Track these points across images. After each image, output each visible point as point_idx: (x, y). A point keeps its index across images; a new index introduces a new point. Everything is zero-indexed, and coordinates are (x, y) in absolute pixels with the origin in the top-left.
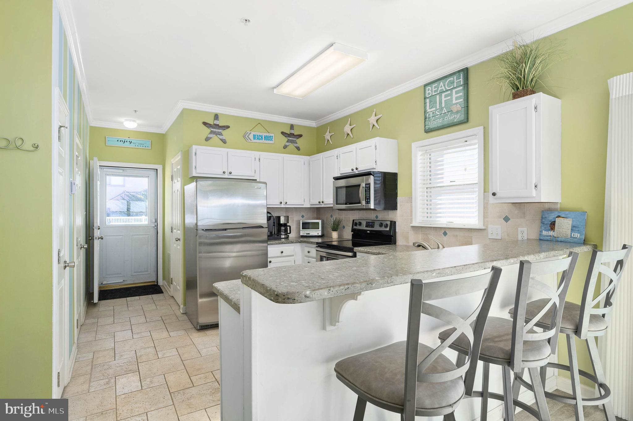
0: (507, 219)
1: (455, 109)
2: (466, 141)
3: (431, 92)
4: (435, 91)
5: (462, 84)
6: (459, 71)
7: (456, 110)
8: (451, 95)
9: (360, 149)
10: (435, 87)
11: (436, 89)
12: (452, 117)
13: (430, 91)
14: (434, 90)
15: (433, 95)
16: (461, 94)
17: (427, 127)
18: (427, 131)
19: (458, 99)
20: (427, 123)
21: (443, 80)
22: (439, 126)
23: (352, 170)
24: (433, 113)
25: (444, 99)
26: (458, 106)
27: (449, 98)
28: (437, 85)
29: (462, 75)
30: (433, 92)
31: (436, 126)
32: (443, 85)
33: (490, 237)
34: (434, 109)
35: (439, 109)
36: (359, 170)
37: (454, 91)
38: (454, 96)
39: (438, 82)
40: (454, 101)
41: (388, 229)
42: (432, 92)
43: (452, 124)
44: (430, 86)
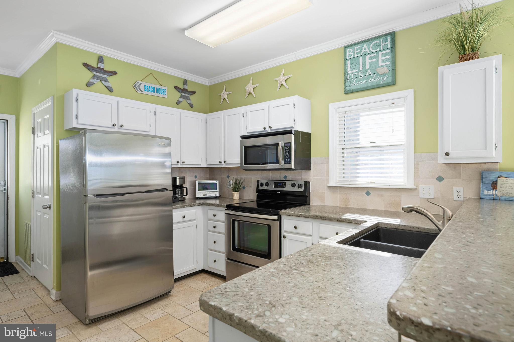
0: (440, 179)
1: (381, 71)
2: (394, 103)
3: (352, 54)
4: (357, 53)
5: (389, 47)
6: (385, 34)
7: (383, 72)
8: (377, 57)
9: (273, 107)
10: (357, 49)
11: (359, 51)
12: (378, 79)
13: (350, 52)
14: (356, 52)
15: (355, 56)
16: (389, 57)
17: (347, 88)
18: (346, 93)
19: (386, 61)
20: (347, 84)
21: (367, 43)
22: (361, 87)
23: (265, 128)
24: (355, 74)
25: (368, 61)
26: (385, 68)
27: (375, 60)
28: (359, 47)
29: (389, 38)
30: (355, 54)
31: (358, 87)
32: (366, 48)
33: (421, 196)
34: (357, 70)
35: (362, 71)
36: (272, 128)
37: (380, 53)
38: (380, 58)
39: (361, 44)
40: (380, 64)
41: (302, 189)
42: (354, 54)
43: (378, 86)
44: (352, 48)
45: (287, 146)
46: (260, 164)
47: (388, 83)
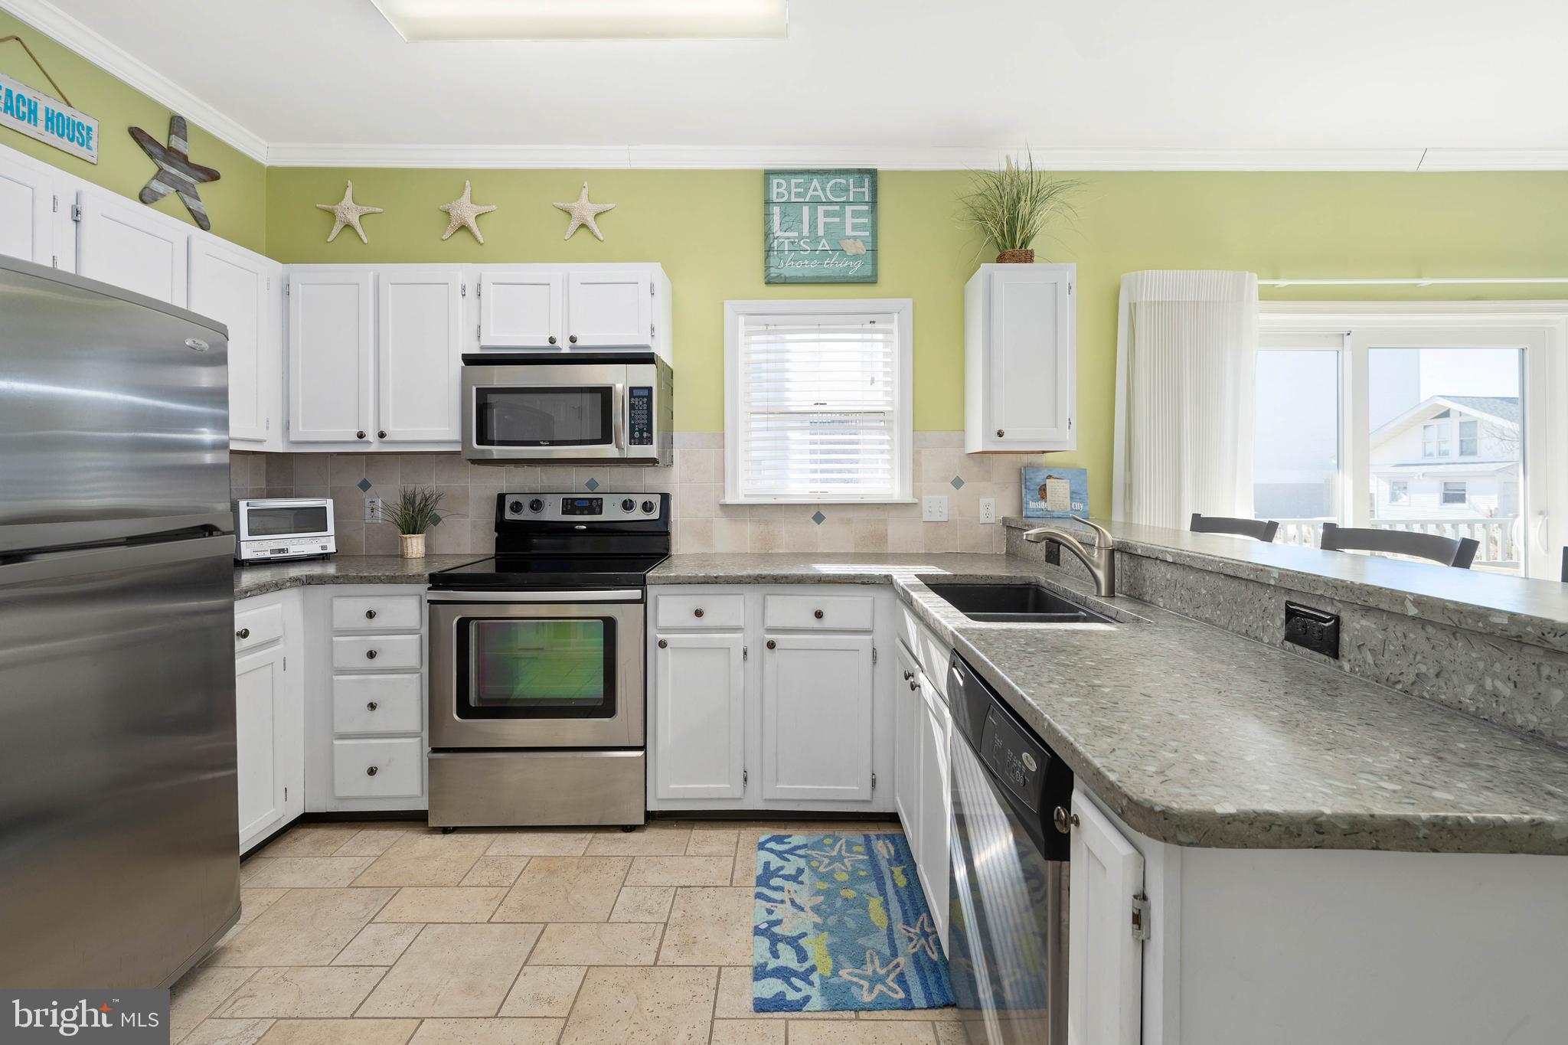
0: (958, 483)
1: (851, 248)
2: (874, 322)
3: (785, 192)
4: (798, 195)
5: (867, 200)
6: (859, 169)
7: (854, 251)
8: (841, 214)
9: (582, 284)
10: (798, 186)
11: (802, 190)
12: (844, 263)
13: (779, 189)
14: (794, 190)
15: (792, 201)
16: (865, 220)
17: (772, 270)
18: (769, 282)
19: (862, 229)
20: (773, 261)
21: (819, 176)
22: (806, 275)
23: (552, 341)
24: (793, 243)
25: (821, 220)
26: (859, 244)
27: (837, 220)
28: (802, 181)
29: (867, 180)
30: (793, 196)
31: (800, 274)
32: (819, 188)
33: (926, 517)
34: (796, 234)
35: (807, 237)
36: (579, 343)
37: (849, 209)
38: (849, 220)
39: (806, 177)
40: (849, 232)
41: (655, 515)
42: (790, 193)
43: (843, 280)
44: (784, 179)
45: (639, 397)
46: (541, 445)
47: (864, 277)
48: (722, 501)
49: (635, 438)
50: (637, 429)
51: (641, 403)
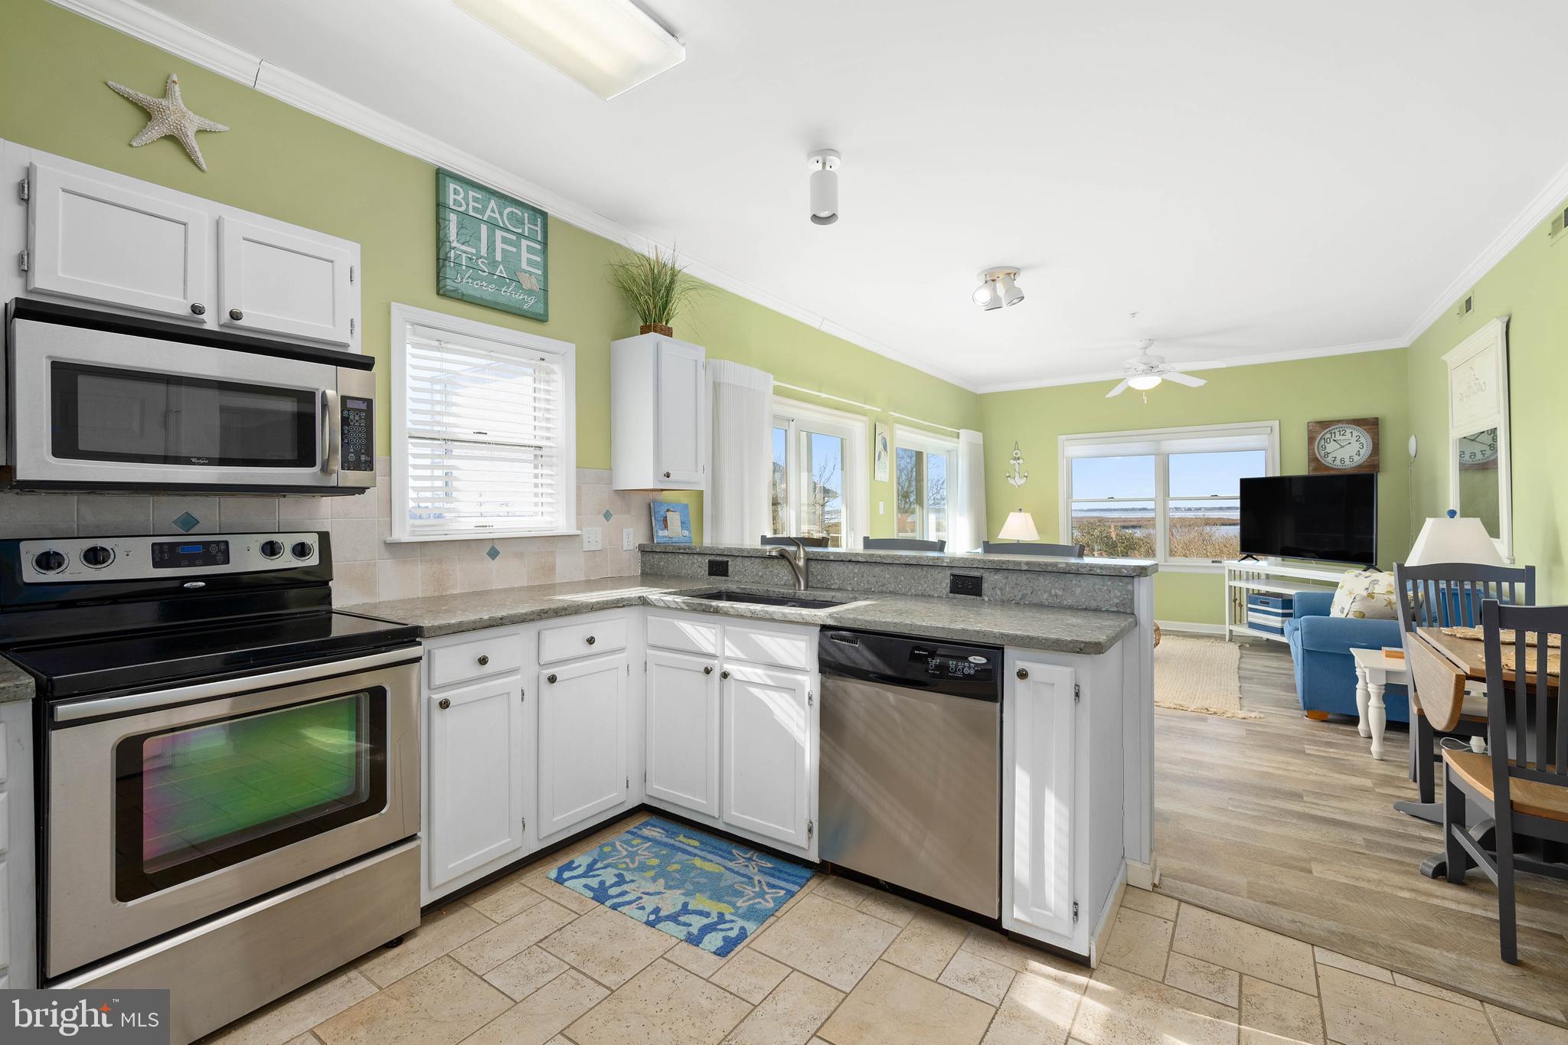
0: (608, 516)
1: (526, 282)
3: (463, 202)
4: (475, 209)
5: (539, 239)
6: (532, 206)
7: (529, 286)
8: (517, 246)
9: (246, 239)
10: (476, 200)
11: (480, 206)
12: (520, 295)
13: (457, 195)
14: (472, 204)
15: (470, 214)
16: (538, 259)
17: (445, 281)
18: (441, 293)
19: (533, 266)
20: (447, 273)
21: (496, 198)
22: (484, 297)
23: (197, 310)
24: (471, 259)
25: (499, 245)
26: (534, 280)
27: (514, 249)
28: (480, 196)
29: (539, 220)
30: (470, 208)
31: (477, 294)
32: (496, 211)
33: (587, 546)
34: (474, 250)
35: (485, 258)
37: (524, 243)
38: (525, 254)
39: (483, 193)
40: (524, 265)
41: (313, 560)
42: (467, 205)
43: (518, 312)
44: (461, 187)
45: (353, 410)
47: (537, 314)
48: (389, 540)
49: (348, 462)
50: (352, 450)
51: (357, 418)
